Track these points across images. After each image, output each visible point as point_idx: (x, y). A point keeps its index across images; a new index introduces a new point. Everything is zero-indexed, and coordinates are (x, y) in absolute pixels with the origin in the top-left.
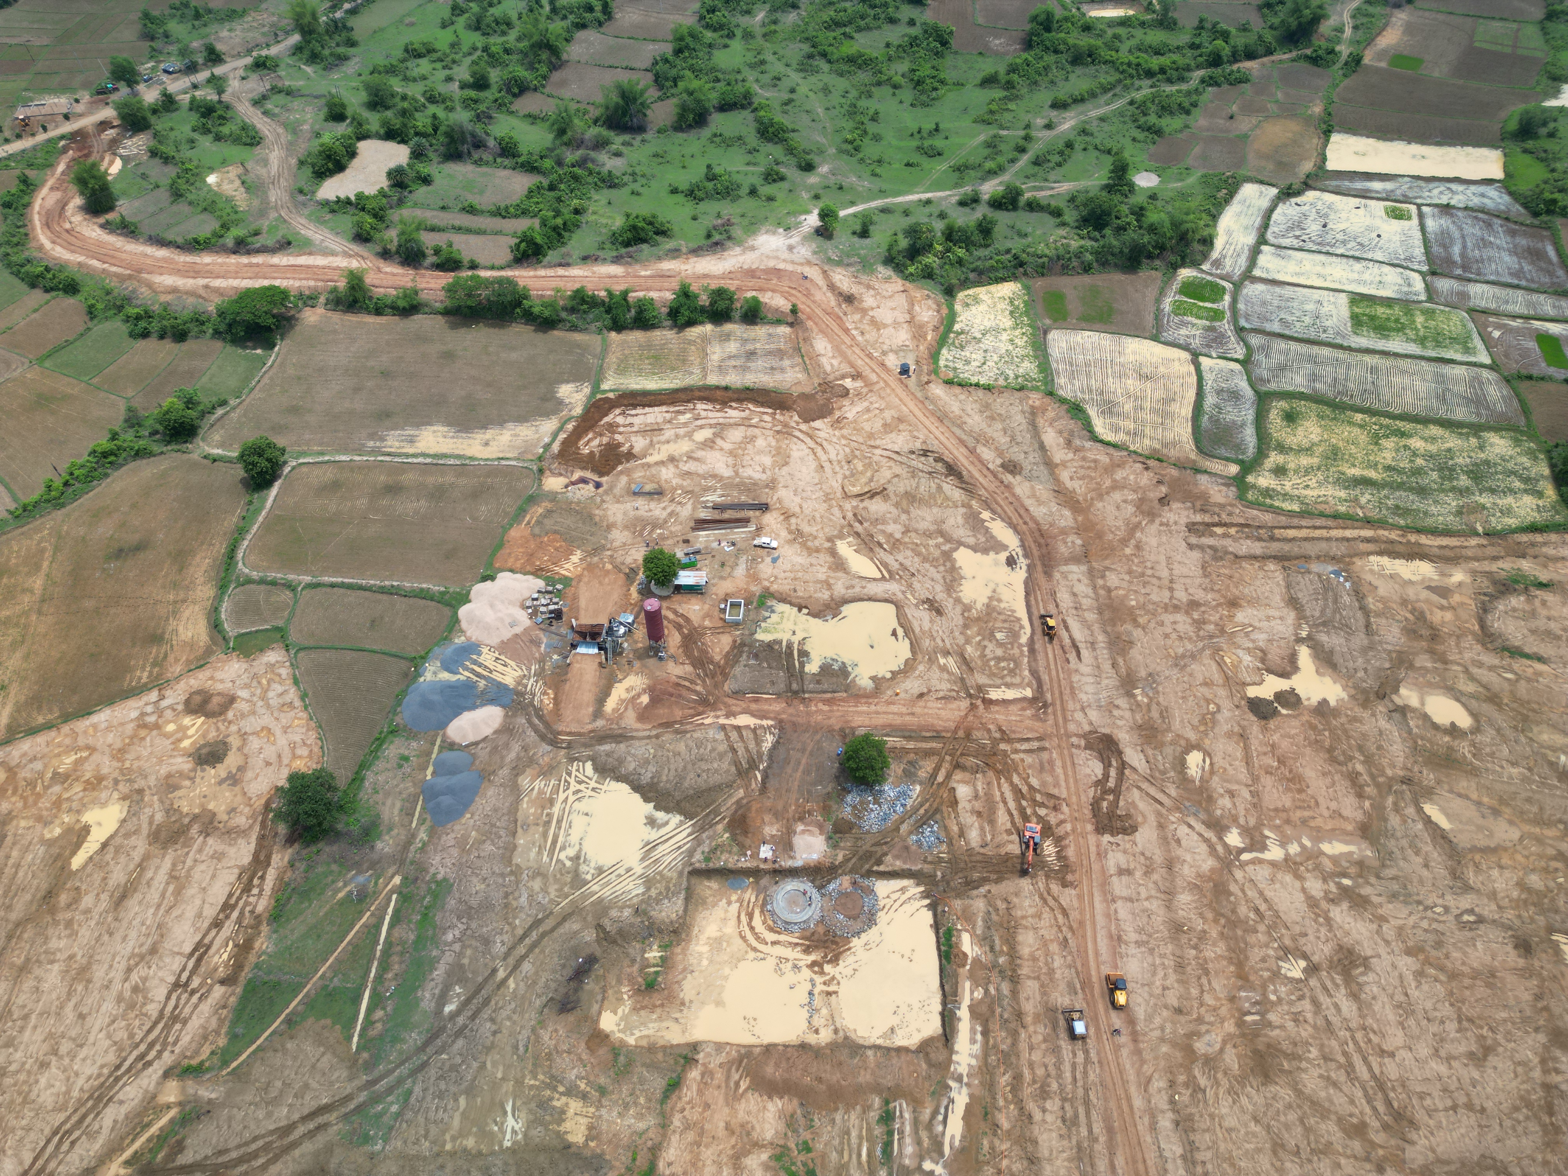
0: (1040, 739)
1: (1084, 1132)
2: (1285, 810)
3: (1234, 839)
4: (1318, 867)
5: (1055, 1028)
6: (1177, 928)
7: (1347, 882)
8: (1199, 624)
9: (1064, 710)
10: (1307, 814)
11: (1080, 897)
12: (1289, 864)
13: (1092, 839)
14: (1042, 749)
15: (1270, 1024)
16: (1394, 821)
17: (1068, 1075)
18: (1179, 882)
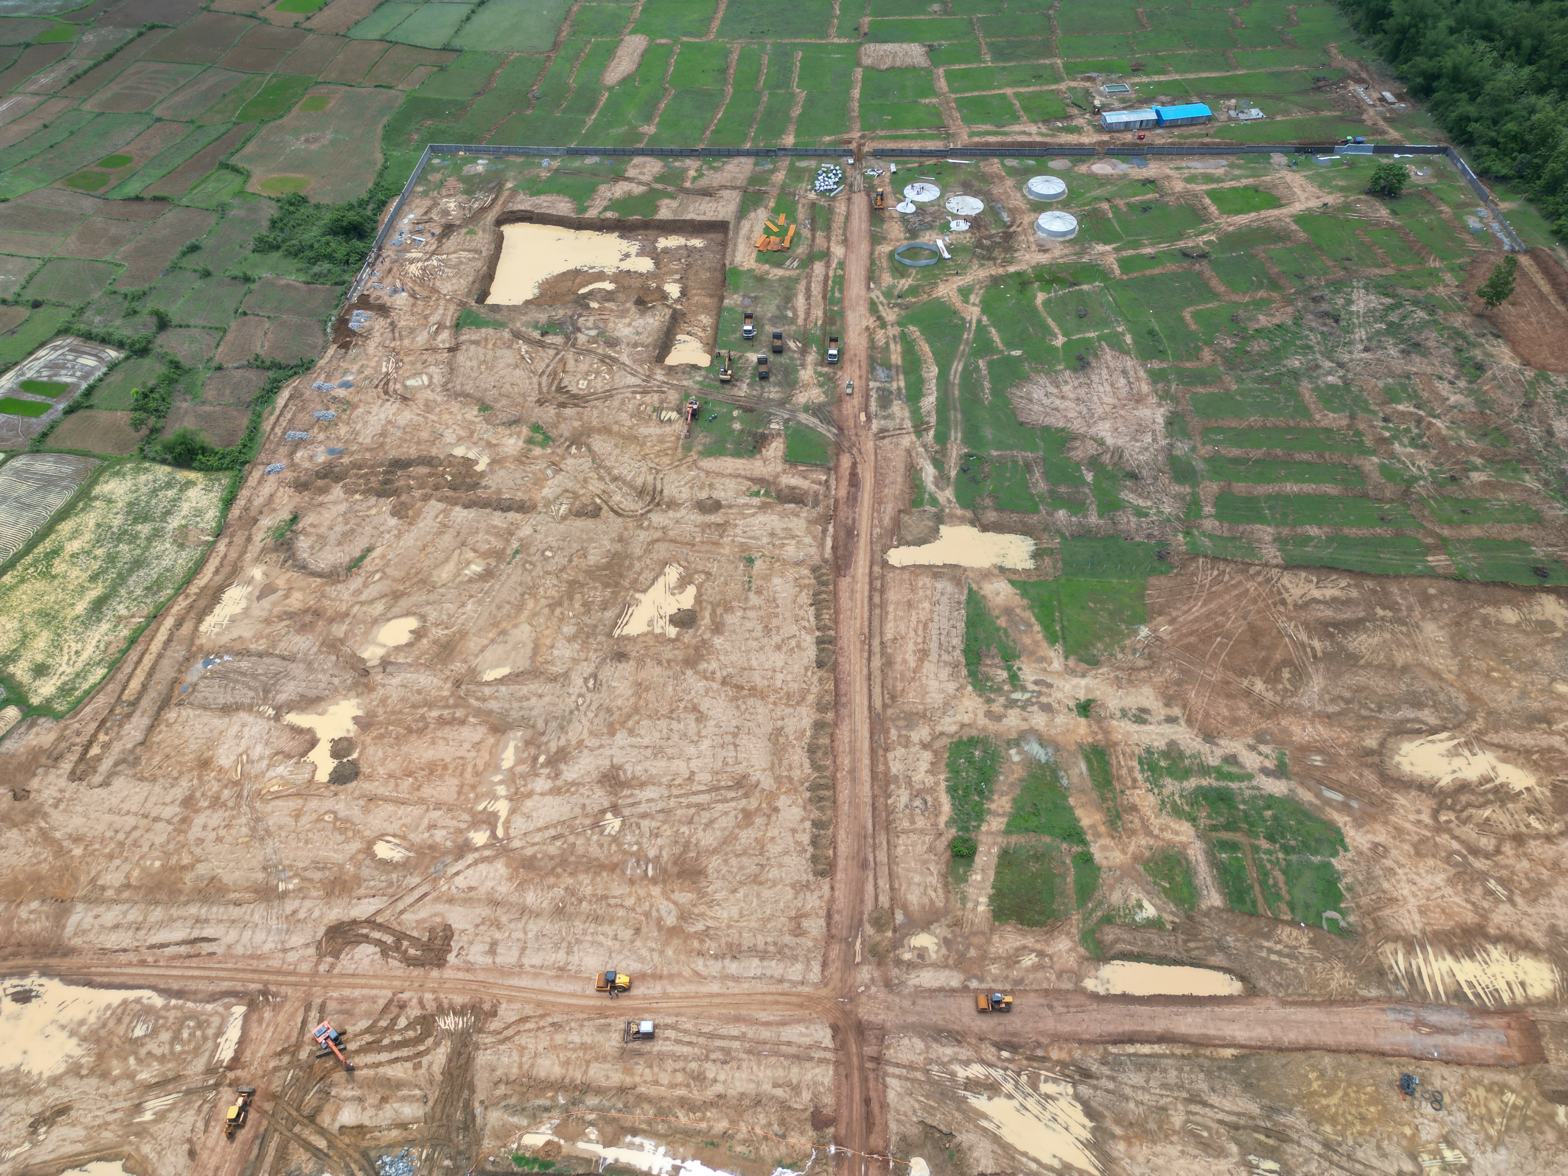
0: (308, 1008)
1: (736, 1044)
2: (462, 786)
3: (480, 838)
4: (523, 776)
5: (639, 1054)
6: (559, 912)
7: (542, 759)
8: (216, 802)
9: (279, 972)
10: (469, 769)
11: (511, 1000)
12: (517, 798)
13: (448, 973)
14: (322, 1008)
15: (658, 858)
16: (493, 705)
17: (686, 1050)
18: (514, 899)
